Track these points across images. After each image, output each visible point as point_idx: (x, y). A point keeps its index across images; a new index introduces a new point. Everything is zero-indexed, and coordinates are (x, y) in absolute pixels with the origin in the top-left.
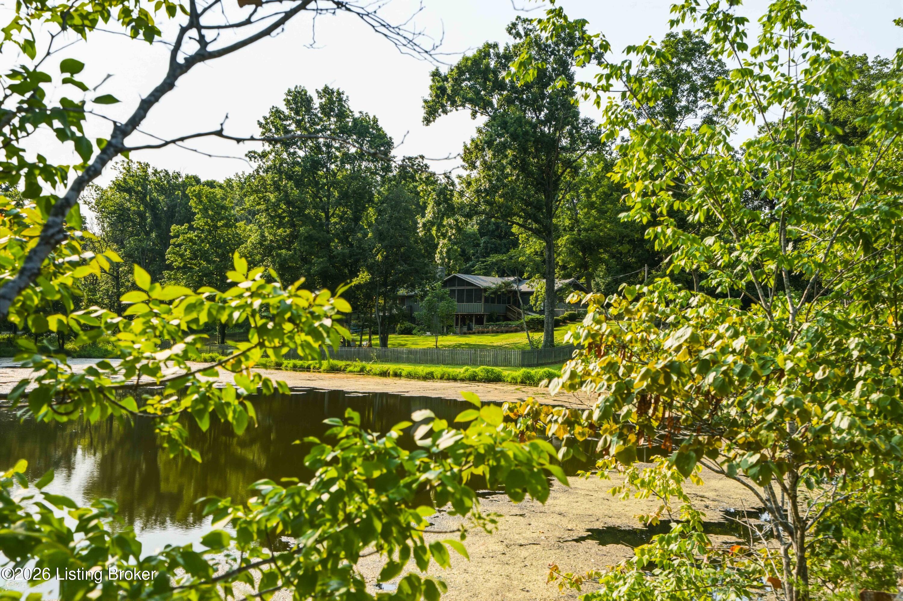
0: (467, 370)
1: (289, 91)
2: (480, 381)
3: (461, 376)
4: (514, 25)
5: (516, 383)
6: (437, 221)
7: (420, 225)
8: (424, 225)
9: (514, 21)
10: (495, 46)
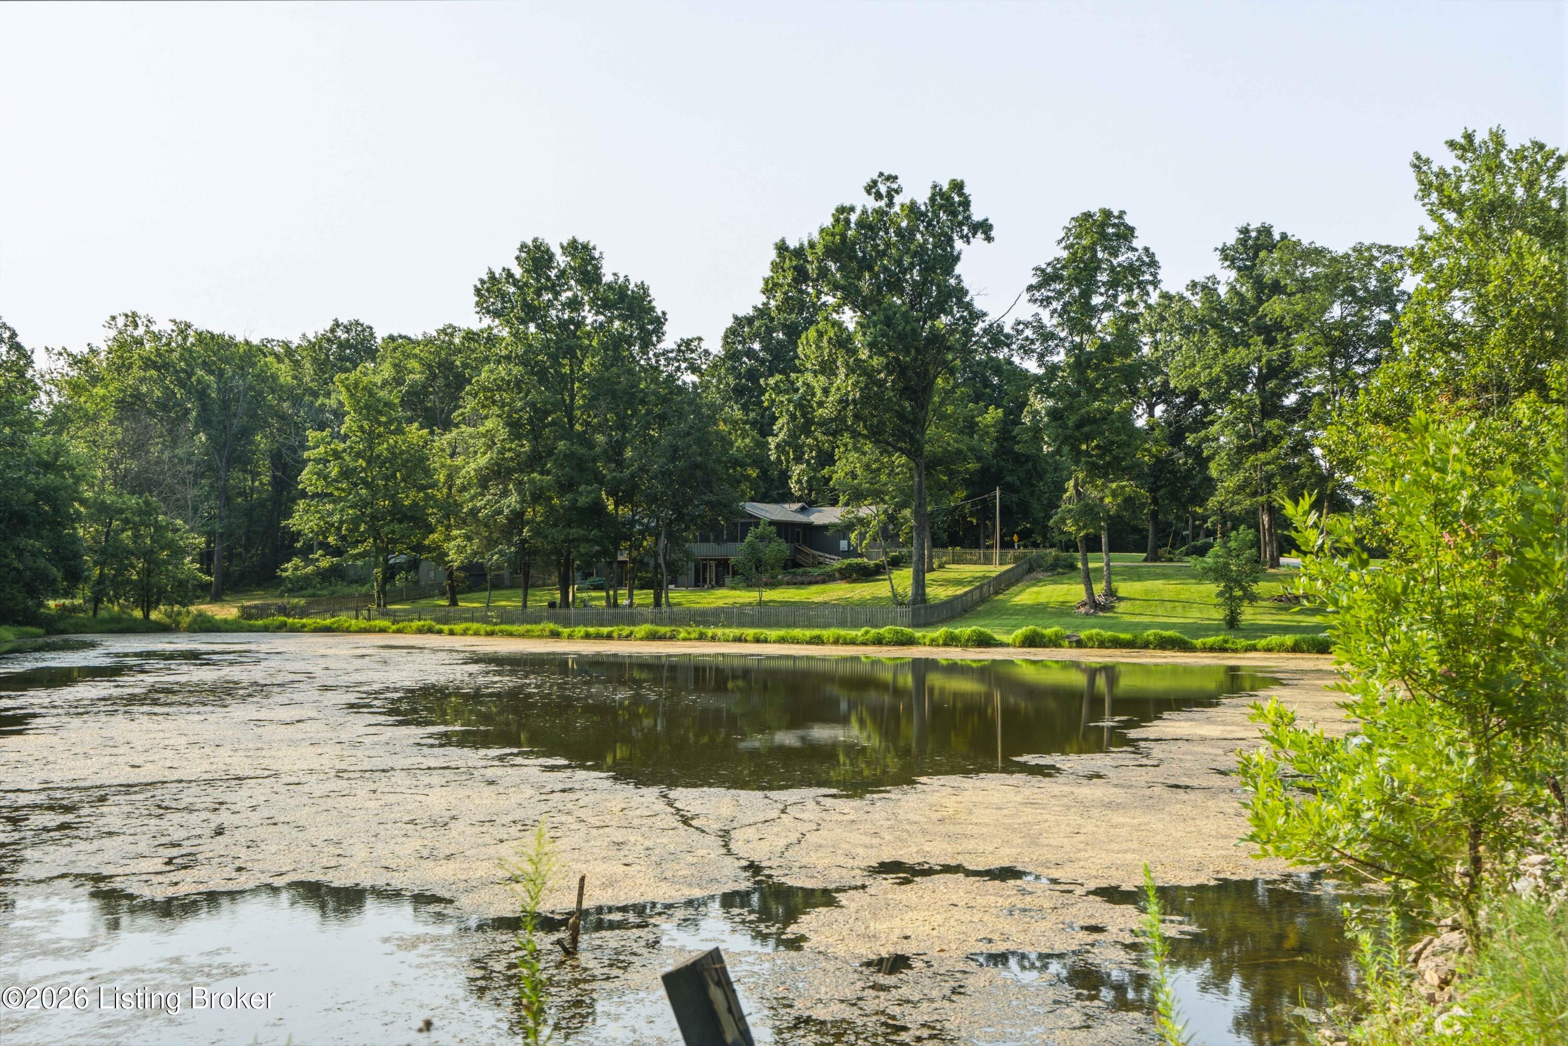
0: (867, 632)
1: (523, 246)
2: (889, 644)
3: (860, 639)
4: (875, 183)
5: (938, 645)
6: (792, 442)
7: (772, 447)
8: (778, 446)
9: (875, 177)
10: (852, 209)
